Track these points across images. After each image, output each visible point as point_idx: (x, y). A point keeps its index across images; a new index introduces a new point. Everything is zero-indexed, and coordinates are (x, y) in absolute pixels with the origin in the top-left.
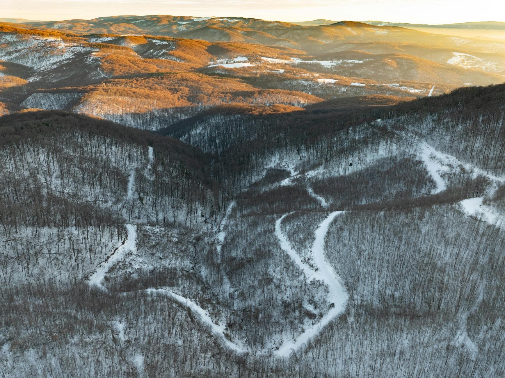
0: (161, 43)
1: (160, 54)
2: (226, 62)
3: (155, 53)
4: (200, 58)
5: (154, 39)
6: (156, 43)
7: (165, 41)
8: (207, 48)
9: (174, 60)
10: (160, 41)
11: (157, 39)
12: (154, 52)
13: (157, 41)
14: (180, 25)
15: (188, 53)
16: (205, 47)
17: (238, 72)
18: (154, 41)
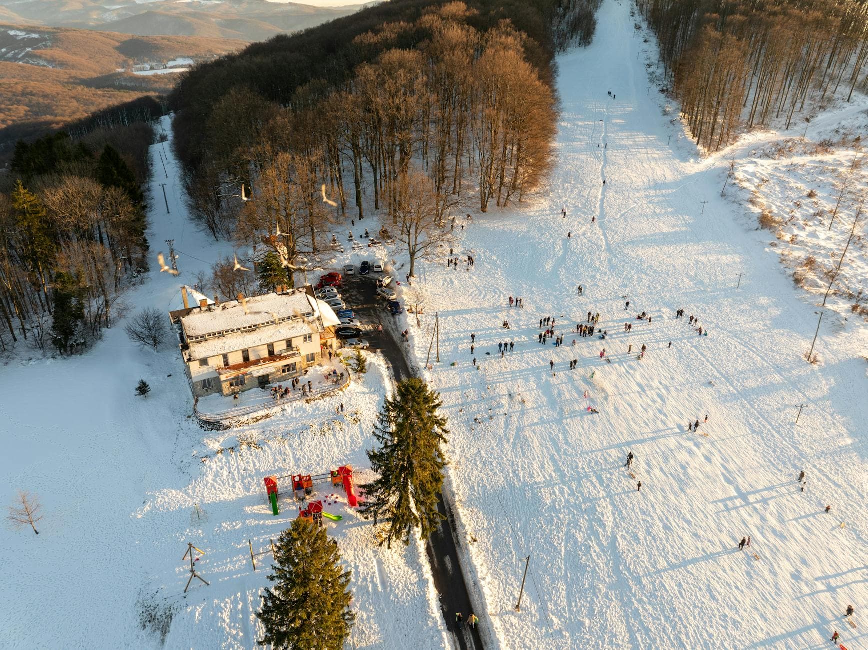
0: (27, 36)
1: (20, 56)
2: (149, 67)
3: (10, 55)
4: (98, 62)
5: (12, 28)
6: (17, 36)
7: (35, 32)
8: (118, 44)
9: (44, 66)
10: (24, 34)
11: (18, 29)
12: (9, 53)
13: (19, 33)
14: (107, 11)
15: (75, 54)
16: (115, 42)
17: (157, 82)
18: (12, 33)
